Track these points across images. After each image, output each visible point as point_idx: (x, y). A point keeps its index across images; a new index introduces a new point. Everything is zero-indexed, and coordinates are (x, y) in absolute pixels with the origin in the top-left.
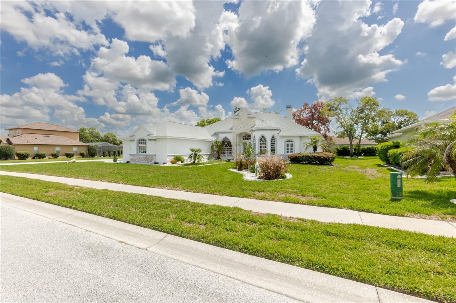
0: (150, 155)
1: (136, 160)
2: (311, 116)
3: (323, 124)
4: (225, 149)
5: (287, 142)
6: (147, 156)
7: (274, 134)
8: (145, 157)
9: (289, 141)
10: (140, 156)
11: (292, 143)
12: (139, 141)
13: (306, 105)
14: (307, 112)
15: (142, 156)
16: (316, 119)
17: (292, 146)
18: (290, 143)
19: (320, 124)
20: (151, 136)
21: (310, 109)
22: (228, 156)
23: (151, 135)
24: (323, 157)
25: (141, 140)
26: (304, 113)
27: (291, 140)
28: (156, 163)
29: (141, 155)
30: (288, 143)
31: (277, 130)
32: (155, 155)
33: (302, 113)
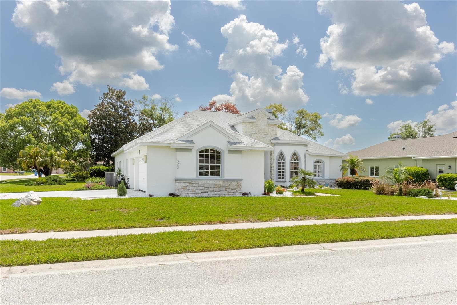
0: (232, 181)
1: (197, 191)
6: (224, 181)
8: (218, 183)
10: (208, 182)
12: (202, 151)
15: (214, 182)
20: (238, 145)
23: (239, 143)
25: (207, 151)
28: (244, 194)
29: (210, 180)
32: (241, 180)
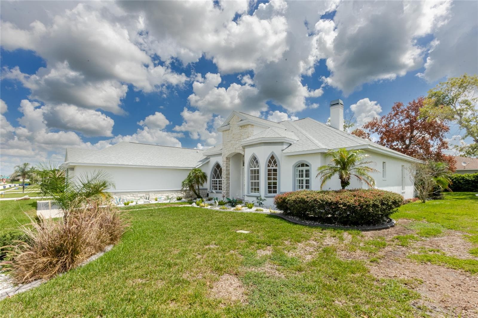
2: (408, 123)
3: (433, 135)
4: (217, 181)
5: (299, 166)
7: (273, 152)
9: (303, 165)
11: (307, 168)
13: (398, 106)
14: (401, 118)
16: (417, 128)
17: (307, 175)
18: (305, 168)
19: (427, 136)
21: (405, 112)
22: (217, 193)
24: (345, 205)
26: (397, 121)
27: (305, 163)
30: (301, 168)
31: (282, 143)
33: (393, 121)
